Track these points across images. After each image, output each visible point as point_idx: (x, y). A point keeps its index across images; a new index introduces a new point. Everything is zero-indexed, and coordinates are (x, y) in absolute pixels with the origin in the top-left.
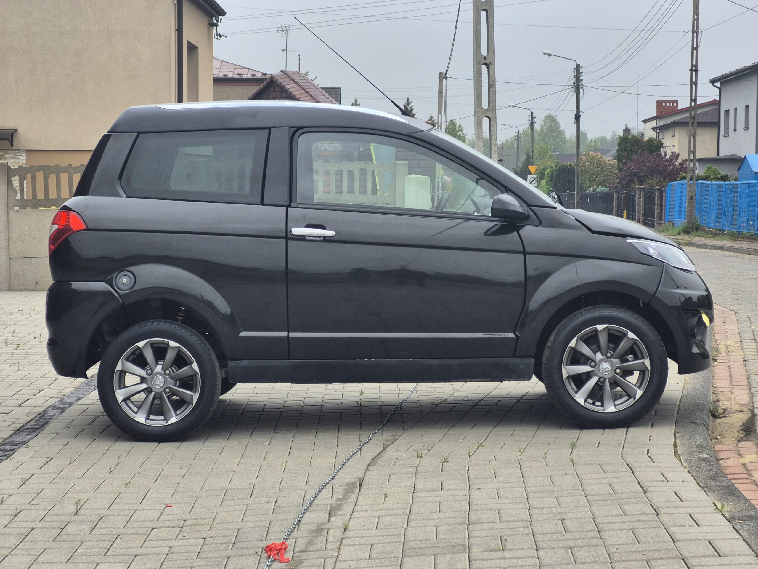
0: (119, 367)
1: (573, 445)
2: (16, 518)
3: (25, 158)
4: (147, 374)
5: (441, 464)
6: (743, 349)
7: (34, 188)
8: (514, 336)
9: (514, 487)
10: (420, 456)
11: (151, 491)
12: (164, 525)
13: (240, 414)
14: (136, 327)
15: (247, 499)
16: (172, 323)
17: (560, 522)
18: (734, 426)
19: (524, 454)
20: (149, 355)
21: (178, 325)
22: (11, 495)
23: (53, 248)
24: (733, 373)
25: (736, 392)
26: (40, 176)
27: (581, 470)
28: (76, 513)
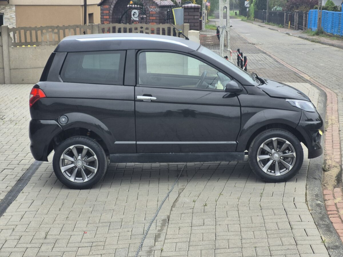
0: (62, 157)
1: (261, 195)
2: (20, 241)
3: (15, 9)
4: (74, 160)
5: (204, 207)
6: (339, 122)
7: (20, 37)
8: (236, 143)
9: (235, 224)
10: (194, 201)
11: (77, 222)
12: (84, 246)
13: (115, 170)
14: (69, 140)
15: (119, 229)
16: (85, 138)
17: (254, 248)
18: (333, 178)
19: (240, 200)
20: (75, 152)
21: (88, 139)
22: (17, 225)
23: (31, 105)
24: (334, 140)
25: (335, 153)
26: (22, 32)
27: (265, 213)
28: (46, 237)
